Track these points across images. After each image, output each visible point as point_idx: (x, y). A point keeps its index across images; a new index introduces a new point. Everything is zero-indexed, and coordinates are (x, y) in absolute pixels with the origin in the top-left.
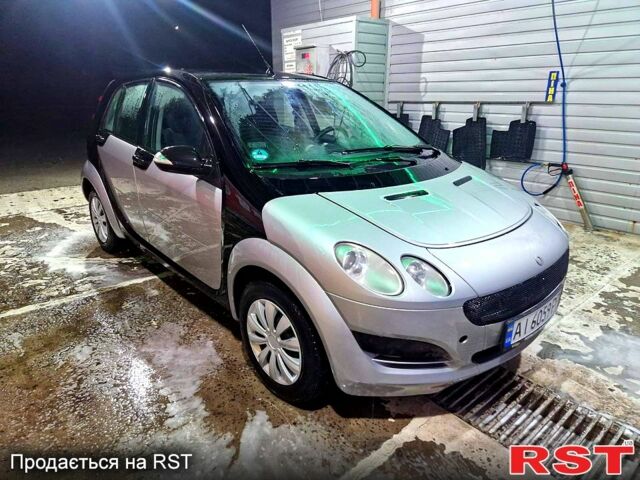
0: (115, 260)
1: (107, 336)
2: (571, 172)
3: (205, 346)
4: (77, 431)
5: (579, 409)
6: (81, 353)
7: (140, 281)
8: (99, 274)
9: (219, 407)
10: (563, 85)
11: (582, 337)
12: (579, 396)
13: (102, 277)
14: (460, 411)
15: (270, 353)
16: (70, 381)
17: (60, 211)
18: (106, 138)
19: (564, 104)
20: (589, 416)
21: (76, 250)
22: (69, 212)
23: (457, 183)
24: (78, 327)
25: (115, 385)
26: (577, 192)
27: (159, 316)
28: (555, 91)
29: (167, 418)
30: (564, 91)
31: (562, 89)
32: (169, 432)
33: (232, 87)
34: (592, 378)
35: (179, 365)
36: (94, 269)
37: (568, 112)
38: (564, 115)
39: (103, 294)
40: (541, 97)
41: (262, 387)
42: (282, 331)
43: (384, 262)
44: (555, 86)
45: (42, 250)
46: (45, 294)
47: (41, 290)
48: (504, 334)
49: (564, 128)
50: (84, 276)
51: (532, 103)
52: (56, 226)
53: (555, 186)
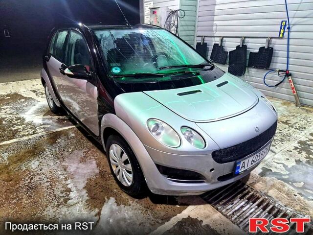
0: (57, 117)
1: (47, 156)
2: (290, 75)
3: (92, 163)
4: (27, 204)
5: (276, 205)
6: (34, 164)
7: (66, 128)
8: (48, 124)
9: (94, 195)
10: (289, 28)
11: (284, 166)
12: (277, 198)
13: (49, 126)
14: (214, 203)
15: (119, 170)
16: (27, 178)
17: (34, 91)
18: (50, 58)
19: (288, 38)
20: (281, 209)
21: (38, 112)
22: (38, 92)
23: (219, 86)
24: (35, 151)
25: (47, 182)
26: (293, 86)
27: (72, 147)
28: (284, 32)
29: (69, 199)
30: (289, 31)
31: (288, 30)
32: (69, 207)
33: (106, 33)
34: (286, 188)
35: (78, 173)
36: (46, 121)
37: (290, 43)
38: (288, 45)
39: (48, 135)
40: (277, 34)
41: (117, 186)
42: (124, 160)
43: (172, 130)
44: (284, 29)
45: (23, 111)
46: (22, 133)
47: (20, 131)
48: (235, 167)
49: (288, 51)
50: (41, 125)
51: (272, 38)
52: (32, 99)
53: (281, 82)
